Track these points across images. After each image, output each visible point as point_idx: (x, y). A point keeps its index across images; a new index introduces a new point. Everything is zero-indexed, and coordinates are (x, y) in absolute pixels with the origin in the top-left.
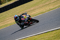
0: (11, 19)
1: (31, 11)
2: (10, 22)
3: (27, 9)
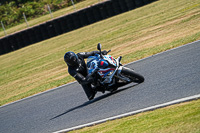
0: (158, 34)
2: (152, 44)
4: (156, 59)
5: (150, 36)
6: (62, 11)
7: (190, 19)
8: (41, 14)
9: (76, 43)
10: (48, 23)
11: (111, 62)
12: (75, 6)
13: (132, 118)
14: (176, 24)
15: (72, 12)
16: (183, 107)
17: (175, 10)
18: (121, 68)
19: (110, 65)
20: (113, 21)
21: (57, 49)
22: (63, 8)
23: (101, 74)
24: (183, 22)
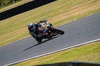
0: (80, 8)
2: (77, 13)
4: (80, 21)
5: (77, 10)
13: (68, 51)
16: (93, 45)
21: (30, 17)
24: (93, 2)
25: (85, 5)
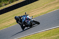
1: (55, 3)
3: (51, 2)
5: (34, 12)
6: (8, 5)
7: (45, 7)
8: (2, 6)
9: (12, 15)
10: (4, 9)
11: (29, 18)
12: (12, 4)
13: (29, 36)
14: (41, 8)
15: (11, 5)
17: (41, 4)
18: (32, 20)
19: (29, 19)
20: (23, 8)
22: (8, 4)
23: (26, 22)
24: (43, 8)
25: (39, 9)
